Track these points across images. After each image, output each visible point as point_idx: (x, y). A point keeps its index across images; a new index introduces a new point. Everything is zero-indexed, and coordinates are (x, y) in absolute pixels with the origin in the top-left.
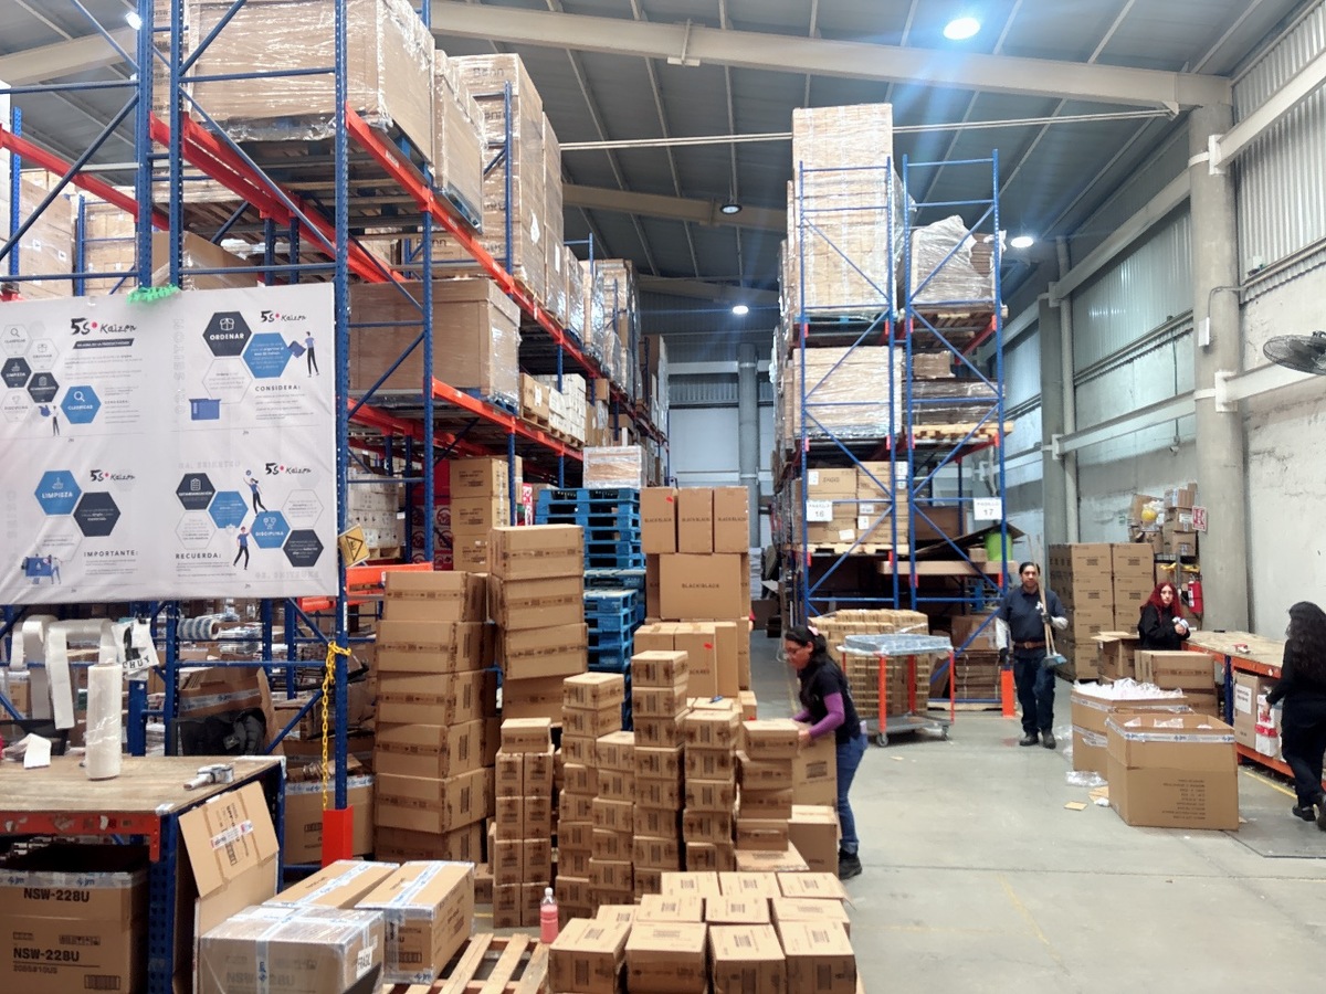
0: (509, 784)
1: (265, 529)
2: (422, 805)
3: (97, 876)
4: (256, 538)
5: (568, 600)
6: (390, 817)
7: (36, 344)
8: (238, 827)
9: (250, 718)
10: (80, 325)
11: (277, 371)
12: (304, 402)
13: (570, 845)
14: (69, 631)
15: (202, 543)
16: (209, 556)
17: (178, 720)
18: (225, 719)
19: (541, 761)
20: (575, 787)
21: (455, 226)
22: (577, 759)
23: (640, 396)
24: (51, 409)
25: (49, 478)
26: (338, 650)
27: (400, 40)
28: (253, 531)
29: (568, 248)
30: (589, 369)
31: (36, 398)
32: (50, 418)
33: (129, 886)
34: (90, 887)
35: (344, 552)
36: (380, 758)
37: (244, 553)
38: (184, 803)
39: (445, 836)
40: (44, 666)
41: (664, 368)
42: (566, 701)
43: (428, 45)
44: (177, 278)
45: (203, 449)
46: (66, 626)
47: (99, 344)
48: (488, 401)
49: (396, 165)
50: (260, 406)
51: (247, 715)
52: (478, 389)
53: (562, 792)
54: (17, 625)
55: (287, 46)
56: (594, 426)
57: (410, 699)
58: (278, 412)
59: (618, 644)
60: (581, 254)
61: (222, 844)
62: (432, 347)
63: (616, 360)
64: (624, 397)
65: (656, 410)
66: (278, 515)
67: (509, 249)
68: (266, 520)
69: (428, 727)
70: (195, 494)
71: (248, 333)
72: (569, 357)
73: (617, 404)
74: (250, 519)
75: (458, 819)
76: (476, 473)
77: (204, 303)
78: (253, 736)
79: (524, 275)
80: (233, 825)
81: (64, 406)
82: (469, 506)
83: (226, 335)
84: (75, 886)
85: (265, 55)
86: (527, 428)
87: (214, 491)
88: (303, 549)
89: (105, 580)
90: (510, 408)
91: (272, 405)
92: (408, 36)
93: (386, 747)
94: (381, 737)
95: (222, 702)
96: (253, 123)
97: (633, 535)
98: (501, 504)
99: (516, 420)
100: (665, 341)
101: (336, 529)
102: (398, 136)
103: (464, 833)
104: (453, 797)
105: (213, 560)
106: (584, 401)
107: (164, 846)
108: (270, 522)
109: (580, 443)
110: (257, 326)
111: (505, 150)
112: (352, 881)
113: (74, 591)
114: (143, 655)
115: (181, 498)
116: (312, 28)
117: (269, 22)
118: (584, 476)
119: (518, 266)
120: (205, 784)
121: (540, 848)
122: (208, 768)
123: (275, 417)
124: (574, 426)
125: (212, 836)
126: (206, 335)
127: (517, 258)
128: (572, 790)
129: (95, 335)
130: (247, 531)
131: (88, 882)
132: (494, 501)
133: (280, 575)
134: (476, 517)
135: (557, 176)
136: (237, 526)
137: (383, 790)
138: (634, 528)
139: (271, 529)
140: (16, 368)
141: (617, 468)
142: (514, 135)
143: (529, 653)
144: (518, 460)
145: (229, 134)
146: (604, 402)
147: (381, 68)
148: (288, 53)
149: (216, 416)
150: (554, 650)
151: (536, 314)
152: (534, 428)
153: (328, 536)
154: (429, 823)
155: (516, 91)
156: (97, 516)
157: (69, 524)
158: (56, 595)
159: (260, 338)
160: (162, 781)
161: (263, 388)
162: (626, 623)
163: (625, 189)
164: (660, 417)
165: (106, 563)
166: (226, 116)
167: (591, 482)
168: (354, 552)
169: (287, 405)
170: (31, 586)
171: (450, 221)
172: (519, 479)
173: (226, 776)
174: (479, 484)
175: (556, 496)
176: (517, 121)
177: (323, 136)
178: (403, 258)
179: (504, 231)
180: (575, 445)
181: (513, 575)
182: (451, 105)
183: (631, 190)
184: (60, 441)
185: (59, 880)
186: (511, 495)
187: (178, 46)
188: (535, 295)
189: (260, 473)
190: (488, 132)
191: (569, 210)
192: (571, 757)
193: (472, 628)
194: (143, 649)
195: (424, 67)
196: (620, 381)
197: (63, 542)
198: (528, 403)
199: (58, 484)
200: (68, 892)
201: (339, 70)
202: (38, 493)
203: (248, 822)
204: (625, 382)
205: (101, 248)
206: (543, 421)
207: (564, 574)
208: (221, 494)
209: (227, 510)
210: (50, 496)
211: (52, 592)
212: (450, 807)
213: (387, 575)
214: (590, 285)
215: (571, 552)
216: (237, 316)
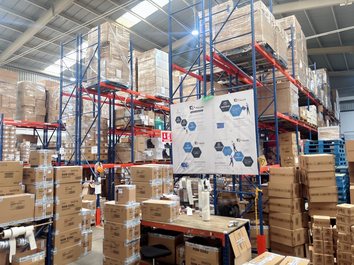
0: (318, 236)
1: (237, 156)
2: (286, 237)
3: (210, 247)
4: (235, 159)
5: (330, 178)
6: (275, 239)
7: (182, 113)
8: (241, 239)
9: (235, 207)
10: (191, 107)
11: (239, 114)
12: (246, 122)
13: (342, 259)
14: (192, 181)
15: (221, 160)
16: (223, 163)
17: (218, 205)
18: (229, 206)
19: (329, 230)
20: (343, 240)
21: (280, 68)
22: (343, 231)
23: (331, 109)
24: (186, 128)
25: (186, 144)
26: (259, 190)
27: (266, 20)
28: (234, 156)
29: (309, 68)
30: (317, 103)
31: (183, 125)
32: (186, 130)
33: (218, 252)
34: (208, 250)
35: (259, 162)
36: (271, 221)
37: (232, 163)
38: (230, 231)
39: (293, 248)
40: (186, 189)
41: (338, 99)
42: (337, 212)
43: (273, 19)
44: (212, 93)
45: (221, 136)
46: (191, 179)
47: (195, 112)
48: (291, 116)
49: (266, 54)
50: (235, 124)
51: (234, 206)
52: (288, 113)
53: (338, 241)
54: (180, 179)
55: (237, 29)
56: (319, 120)
57: (279, 205)
58: (239, 125)
59: (342, 192)
60: (313, 69)
61: (239, 243)
62: (276, 103)
63: (324, 99)
64: (327, 110)
65: (336, 113)
66: (240, 152)
67: (294, 71)
68: (237, 154)
69: (286, 214)
70: (219, 147)
71: (231, 105)
72: (310, 100)
73: (325, 113)
74: (233, 154)
75: (297, 243)
76: (287, 137)
77: (219, 99)
78: (237, 212)
79: (298, 78)
80: (240, 238)
81: (189, 127)
82: (285, 147)
83: (225, 106)
84: (204, 249)
85: (231, 33)
86: (301, 123)
87: (223, 146)
88: (248, 162)
89: (199, 169)
90: (297, 118)
91: (237, 124)
92: (268, 18)
93: (273, 218)
94: (271, 215)
95: (228, 202)
96: (229, 51)
97: (340, 154)
98: (295, 146)
99: (298, 121)
100: (338, 91)
101: (257, 156)
102: (267, 46)
103: (299, 247)
104: (295, 236)
105: (224, 164)
106: (316, 113)
107: (226, 242)
108: (238, 154)
109: (315, 126)
110: (233, 103)
111: (291, 43)
112: (272, 259)
113: (192, 171)
114: (208, 188)
115: (215, 148)
116: (243, 23)
117: (232, 24)
118: (318, 136)
119: (297, 76)
120: (232, 226)
121: (330, 258)
122: (233, 222)
123: (239, 127)
124: (314, 121)
125: (236, 241)
126: (220, 107)
127: (296, 74)
128: (341, 241)
129: (195, 109)
130: (233, 157)
131: (208, 249)
132: (293, 145)
133: (242, 169)
134: (288, 150)
135: (306, 48)
136: (230, 155)
137: (272, 231)
138: (340, 153)
139: (239, 156)
140: (178, 119)
141: (330, 133)
142: (294, 39)
143: (317, 195)
144: (299, 133)
145: (223, 55)
146: (322, 112)
147: (262, 29)
148: (237, 31)
149: (223, 127)
150: (326, 194)
151: (302, 89)
152: (303, 123)
153: (255, 158)
154: (288, 243)
155: (294, 26)
156: (197, 153)
157: (190, 155)
158: (189, 172)
159: (234, 106)
160: (222, 224)
161: (235, 119)
162: (344, 185)
163: (322, 47)
164: (337, 115)
165: (199, 164)
166: (222, 51)
167: (321, 138)
168: (262, 163)
169: (242, 123)
170: (183, 169)
171: (279, 67)
172: (299, 138)
173: (237, 225)
174: (288, 140)
175: (311, 143)
176: (295, 34)
177: (247, 51)
178: (262, 79)
179: (292, 67)
180: (314, 127)
181: (310, 170)
182: (279, 34)
183: (325, 47)
184: (188, 135)
185: (201, 247)
186: (298, 143)
187: (211, 36)
188: (302, 84)
189: (235, 141)
190: (288, 40)
191: (309, 57)
192: (340, 230)
193: (297, 185)
194: (208, 186)
195: (272, 26)
196: (326, 106)
197: (189, 159)
198: (301, 116)
199: (188, 145)
200: (203, 250)
201: (252, 32)
202: (184, 148)
203: (243, 238)
204: (327, 106)
205: (185, 88)
206: (306, 121)
207: (328, 170)
208: (225, 147)
209: (227, 151)
210: (186, 148)
211: (187, 171)
212: (294, 239)
213: (270, 169)
214: (316, 78)
215: (330, 163)
216: (228, 101)
